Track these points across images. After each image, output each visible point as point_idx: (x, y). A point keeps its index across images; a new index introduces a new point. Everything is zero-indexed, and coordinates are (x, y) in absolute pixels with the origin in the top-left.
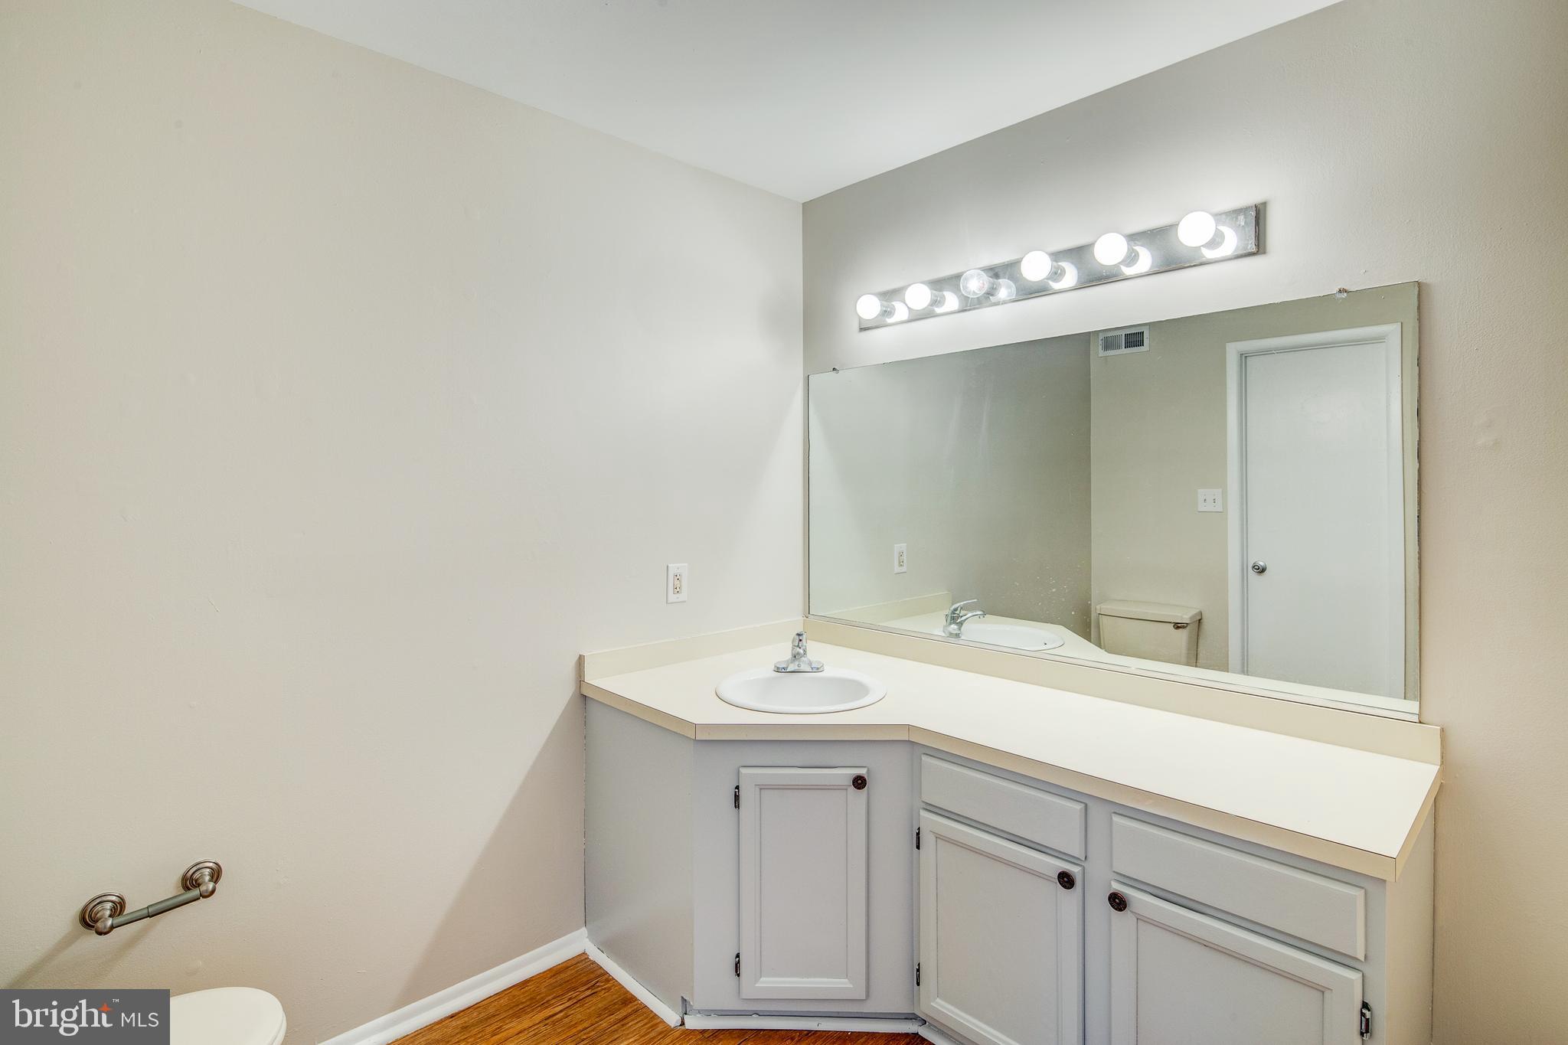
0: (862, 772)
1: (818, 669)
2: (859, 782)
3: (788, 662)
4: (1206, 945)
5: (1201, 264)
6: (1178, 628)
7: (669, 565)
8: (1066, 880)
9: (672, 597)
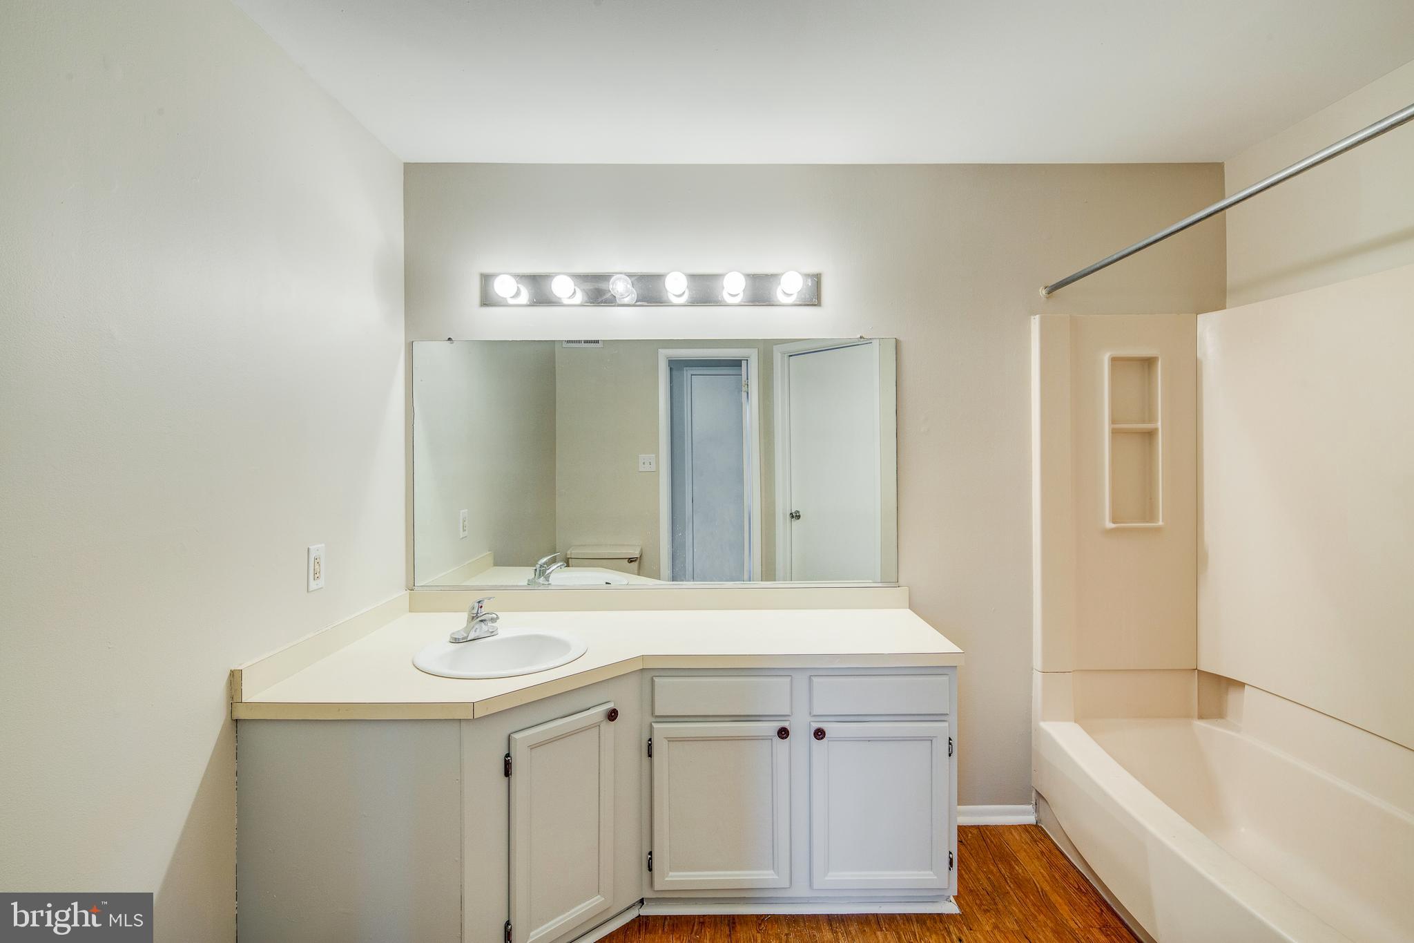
0: (611, 706)
1: (492, 632)
2: (612, 715)
3: (468, 630)
4: (870, 740)
5: (773, 305)
6: (631, 561)
7: (310, 547)
8: (783, 733)
9: (313, 585)
